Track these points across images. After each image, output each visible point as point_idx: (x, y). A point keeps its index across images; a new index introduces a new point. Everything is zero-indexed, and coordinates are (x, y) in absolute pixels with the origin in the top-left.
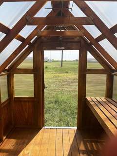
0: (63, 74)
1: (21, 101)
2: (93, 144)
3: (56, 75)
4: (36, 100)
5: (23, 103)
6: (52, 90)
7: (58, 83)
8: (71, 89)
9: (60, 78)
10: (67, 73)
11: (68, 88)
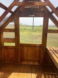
0: (33, 33)
1: (8, 48)
2: (50, 76)
3: (30, 33)
4: (16, 48)
5: (9, 49)
6: (27, 41)
7: (30, 37)
8: (37, 41)
9: (31, 35)
10: (35, 32)
11: (36, 40)
